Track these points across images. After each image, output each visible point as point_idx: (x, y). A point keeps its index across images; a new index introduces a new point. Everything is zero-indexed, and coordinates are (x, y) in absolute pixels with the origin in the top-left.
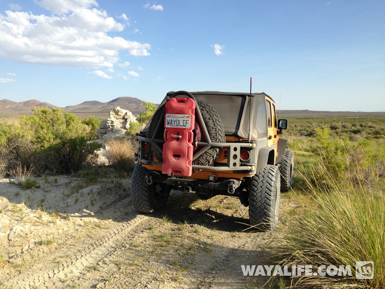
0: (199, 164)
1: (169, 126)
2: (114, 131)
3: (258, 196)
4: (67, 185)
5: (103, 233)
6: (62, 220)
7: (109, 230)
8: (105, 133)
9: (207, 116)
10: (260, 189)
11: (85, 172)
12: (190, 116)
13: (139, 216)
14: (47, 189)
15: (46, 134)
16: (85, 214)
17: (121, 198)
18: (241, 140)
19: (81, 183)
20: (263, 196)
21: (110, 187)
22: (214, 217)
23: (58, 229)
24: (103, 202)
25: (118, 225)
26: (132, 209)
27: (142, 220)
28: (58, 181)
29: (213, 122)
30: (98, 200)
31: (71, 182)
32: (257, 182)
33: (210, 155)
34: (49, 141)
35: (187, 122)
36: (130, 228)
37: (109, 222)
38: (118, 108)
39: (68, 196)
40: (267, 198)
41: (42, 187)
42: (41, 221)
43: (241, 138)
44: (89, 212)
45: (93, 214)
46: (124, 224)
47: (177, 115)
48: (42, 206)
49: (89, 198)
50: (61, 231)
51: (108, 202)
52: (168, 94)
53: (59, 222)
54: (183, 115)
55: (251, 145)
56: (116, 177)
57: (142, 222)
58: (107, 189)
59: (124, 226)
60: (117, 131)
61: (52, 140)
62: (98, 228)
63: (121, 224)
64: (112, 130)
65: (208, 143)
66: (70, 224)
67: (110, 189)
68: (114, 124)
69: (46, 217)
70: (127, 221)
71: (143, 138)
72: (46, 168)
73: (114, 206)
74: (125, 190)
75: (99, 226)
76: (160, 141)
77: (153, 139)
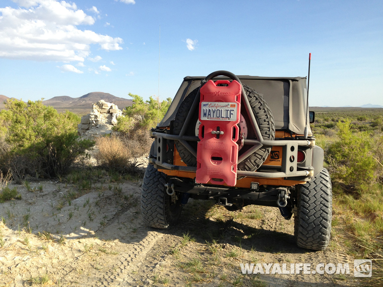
0: (244, 169)
1: (205, 119)
2: (98, 126)
3: (312, 207)
4: (55, 193)
5: (111, 261)
6: (55, 244)
7: (119, 257)
8: (88, 129)
9: (257, 105)
10: (313, 199)
11: (76, 176)
12: (236, 104)
13: (151, 232)
14: (30, 201)
15: (26, 130)
16: (83, 234)
17: (124, 209)
18: (294, 136)
19: (72, 192)
20: (318, 208)
21: (108, 194)
22: (242, 231)
23: (51, 258)
24: (103, 215)
25: (128, 248)
26: (140, 224)
27: (157, 238)
28: (44, 189)
29: (265, 112)
30: (96, 213)
31: (60, 191)
32: (308, 189)
33: (260, 157)
34: (30, 139)
35: (231, 112)
36: (144, 253)
37: (115, 244)
38: (102, 101)
39: (59, 209)
40: (323, 211)
41: (24, 198)
42: (27, 248)
43: (294, 133)
44: (88, 230)
45: (93, 233)
46: (136, 247)
47: (217, 103)
48: (27, 225)
49: (86, 211)
50: (55, 261)
51: (110, 215)
52: (186, 79)
53: (52, 247)
54: (226, 103)
55: (310, 143)
56: (111, 181)
57: (157, 242)
58: (106, 198)
59: (136, 250)
60: (102, 127)
61: (33, 138)
62: (103, 254)
63: (131, 246)
64: (96, 125)
65: (259, 140)
66: (66, 248)
67: (108, 198)
68: (98, 119)
69: (33, 241)
70: (139, 242)
71: (165, 136)
72: (27, 172)
73: (117, 221)
74: (126, 198)
75: (104, 251)
76: (190, 138)
77: (182, 136)
